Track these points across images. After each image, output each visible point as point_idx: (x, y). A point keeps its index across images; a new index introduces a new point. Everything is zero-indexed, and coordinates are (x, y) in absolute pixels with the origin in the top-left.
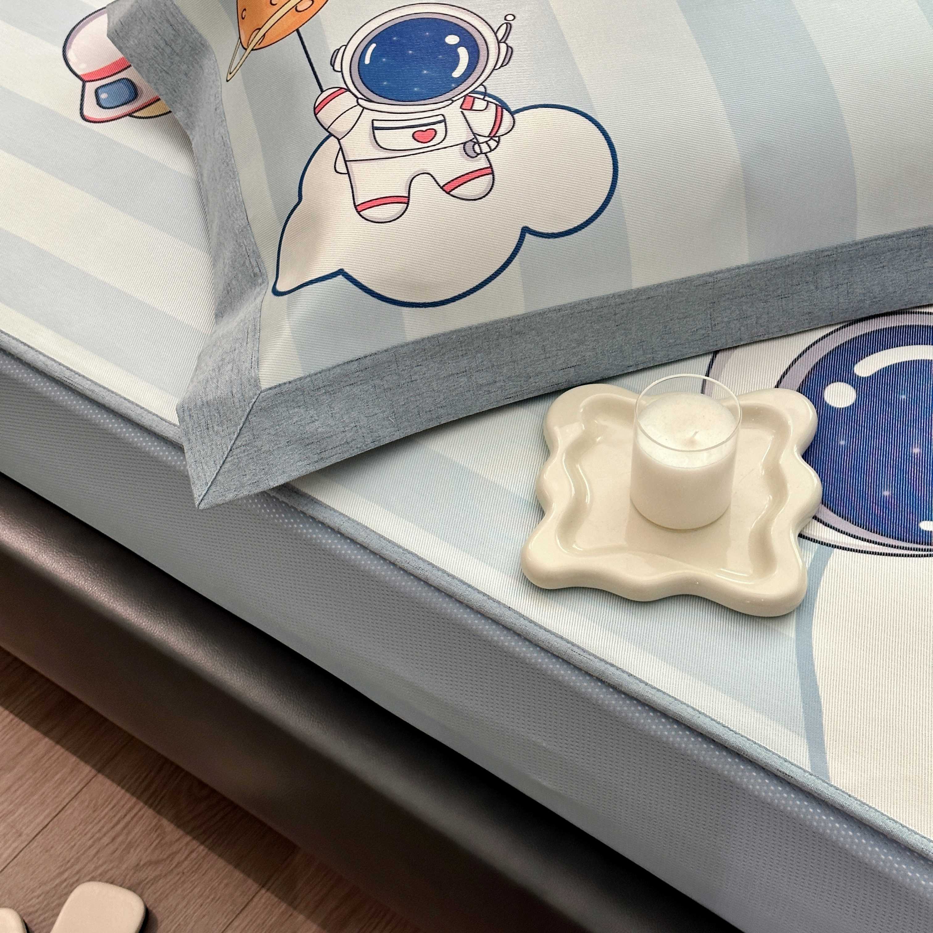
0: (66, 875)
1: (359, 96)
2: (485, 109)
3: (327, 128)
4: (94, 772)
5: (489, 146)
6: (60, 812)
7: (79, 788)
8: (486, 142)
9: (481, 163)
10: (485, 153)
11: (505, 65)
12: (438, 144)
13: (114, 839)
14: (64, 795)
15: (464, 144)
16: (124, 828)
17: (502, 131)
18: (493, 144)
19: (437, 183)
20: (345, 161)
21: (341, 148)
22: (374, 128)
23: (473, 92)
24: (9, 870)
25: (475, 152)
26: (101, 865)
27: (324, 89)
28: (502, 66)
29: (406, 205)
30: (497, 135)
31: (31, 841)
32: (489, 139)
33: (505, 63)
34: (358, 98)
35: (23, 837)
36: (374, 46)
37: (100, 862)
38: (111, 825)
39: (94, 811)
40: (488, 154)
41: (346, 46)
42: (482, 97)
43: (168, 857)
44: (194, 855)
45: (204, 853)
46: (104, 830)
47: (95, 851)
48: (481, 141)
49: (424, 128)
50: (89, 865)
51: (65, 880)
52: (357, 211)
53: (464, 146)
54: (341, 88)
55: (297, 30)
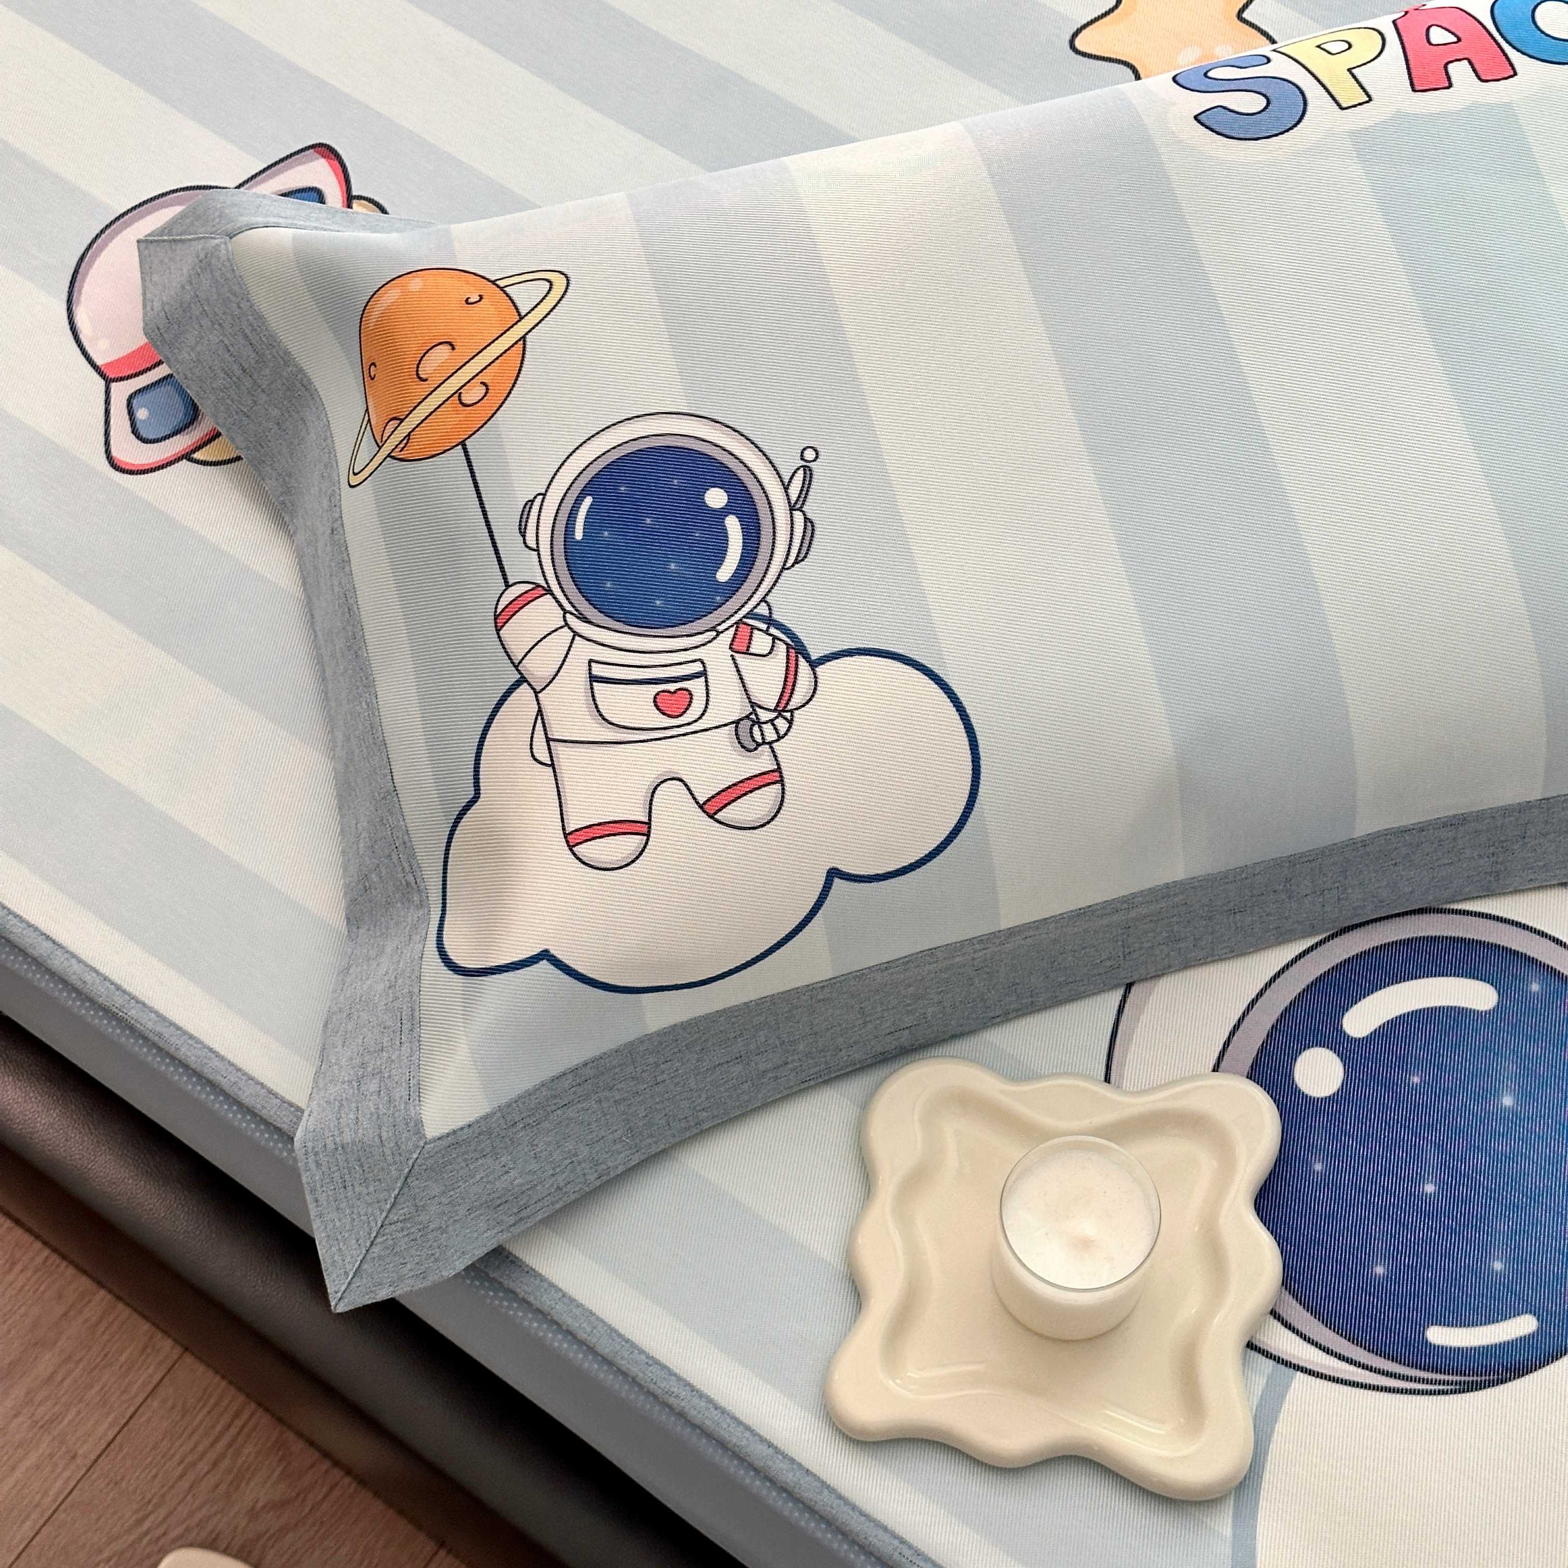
0: (146, 1525)
1: (568, 607)
2: (770, 653)
3: (517, 662)
4: (178, 1350)
5: (776, 729)
6: (131, 1418)
7: (158, 1377)
8: (772, 721)
9: (762, 762)
10: (770, 743)
11: (802, 560)
12: (695, 721)
13: (215, 1464)
14: (135, 1388)
15: (737, 722)
16: (230, 1445)
17: (796, 700)
18: (782, 724)
19: (694, 798)
20: (548, 740)
21: (540, 712)
22: (593, 679)
23: (751, 615)
24: (61, 1516)
25: (754, 741)
26: (200, 1508)
27: (511, 581)
28: (796, 562)
29: (645, 838)
30: (789, 707)
31: (91, 1467)
32: (776, 714)
33: (802, 555)
34: (565, 612)
35: (79, 1461)
36: (588, 501)
37: (197, 1502)
38: (211, 1439)
39: (183, 1417)
40: (774, 745)
41: (544, 495)
42: (764, 627)
43: (298, 1495)
44: (336, 1493)
45: (352, 1490)
46: (201, 1448)
47: (187, 1485)
48: (763, 719)
49: (672, 687)
50: (179, 1509)
51: (146, 1533)
52: (568, 845)
53: (737, 727)
54: (538, 586)
55: (463, 444)
